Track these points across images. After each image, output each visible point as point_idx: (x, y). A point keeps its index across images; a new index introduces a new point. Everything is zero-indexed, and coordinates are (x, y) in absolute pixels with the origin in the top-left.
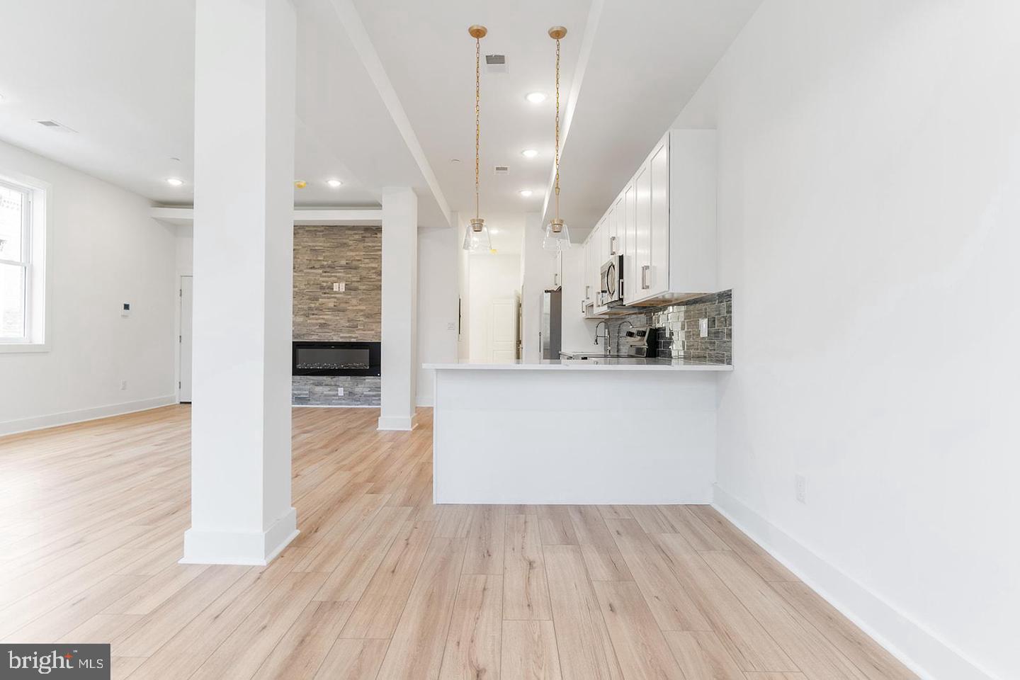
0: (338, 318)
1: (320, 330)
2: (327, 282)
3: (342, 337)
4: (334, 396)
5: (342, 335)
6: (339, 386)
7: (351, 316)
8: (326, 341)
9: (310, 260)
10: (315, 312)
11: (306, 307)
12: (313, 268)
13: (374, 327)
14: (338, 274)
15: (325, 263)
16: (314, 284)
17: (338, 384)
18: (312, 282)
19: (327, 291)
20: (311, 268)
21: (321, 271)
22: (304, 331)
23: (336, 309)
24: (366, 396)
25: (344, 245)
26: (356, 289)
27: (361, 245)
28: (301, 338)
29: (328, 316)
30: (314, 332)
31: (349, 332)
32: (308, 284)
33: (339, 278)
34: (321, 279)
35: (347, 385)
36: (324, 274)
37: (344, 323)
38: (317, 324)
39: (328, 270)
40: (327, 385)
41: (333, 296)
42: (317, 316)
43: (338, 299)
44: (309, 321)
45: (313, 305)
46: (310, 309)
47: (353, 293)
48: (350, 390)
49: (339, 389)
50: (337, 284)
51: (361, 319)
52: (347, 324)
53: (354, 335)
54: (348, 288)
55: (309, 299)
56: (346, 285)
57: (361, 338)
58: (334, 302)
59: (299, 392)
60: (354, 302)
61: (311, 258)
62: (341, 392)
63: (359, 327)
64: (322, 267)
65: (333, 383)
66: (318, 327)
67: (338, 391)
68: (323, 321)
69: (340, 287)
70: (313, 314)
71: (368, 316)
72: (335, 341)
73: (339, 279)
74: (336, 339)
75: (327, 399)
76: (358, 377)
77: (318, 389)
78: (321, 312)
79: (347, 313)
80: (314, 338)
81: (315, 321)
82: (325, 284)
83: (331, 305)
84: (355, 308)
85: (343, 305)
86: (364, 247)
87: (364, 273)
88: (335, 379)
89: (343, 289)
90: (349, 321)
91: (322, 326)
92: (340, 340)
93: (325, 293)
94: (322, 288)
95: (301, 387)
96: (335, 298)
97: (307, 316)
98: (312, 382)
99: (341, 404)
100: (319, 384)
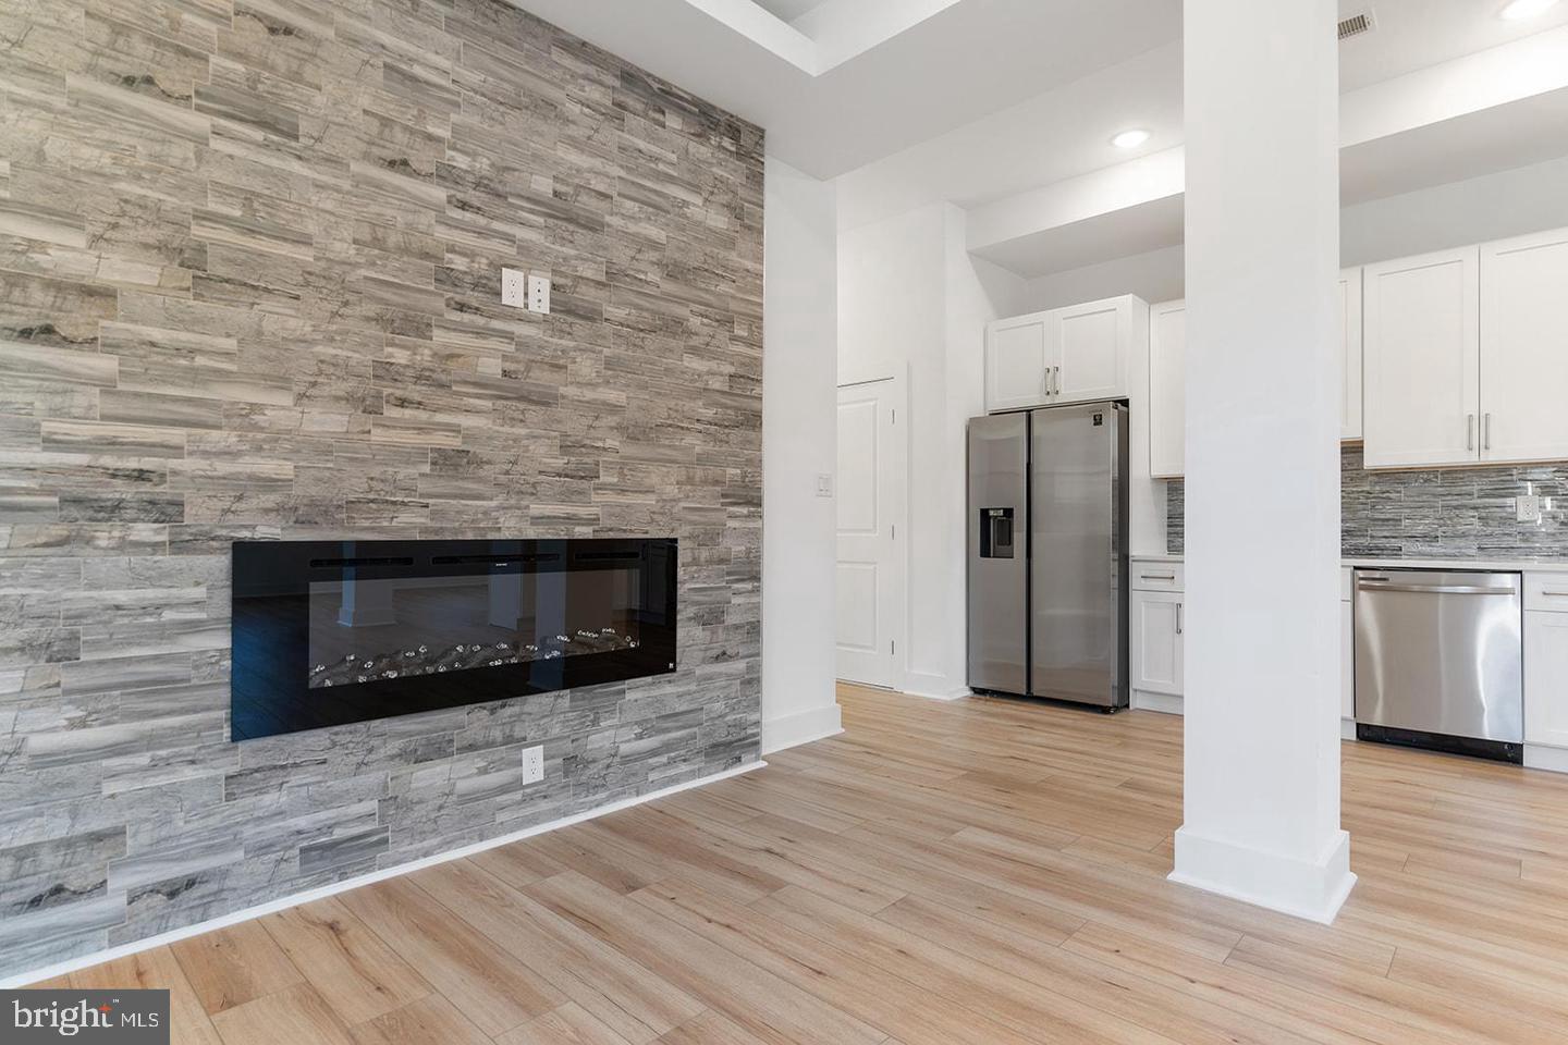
0: (521, 431)
1: (442, 486)
2: (471, 255)
3: (536, 520)
4: (504, 789)
5: (537, 509)
6: (522, 742)
7: (575, 426)
8: (470, 536)
9: (386, 122)
10: (414, 392)
11: (361, 359)
12: (399, 165)
13: (654, 480)
14: (520, 233)
15: (462, 162)
16: (405, 250)
17: (518, 733)
18: (393, 239)
19: (473, 297)
20: (392, 164)
21: (439, 194)
22: (354, 484)
23: (513, 392)
24: (628, 759)
25: (546, 108)
26: (591, 315)
27: (610, 135)
28: (334, 523)
29: (478, 421)
30: (409, 490)
31: (566, 496)
32: (377, 242)
33: (524, 249)
34: (442, 234)
35: (556, 731)
36: (457, 214)
37: (545, 455)
38: (421, 453)
39: (474, 197)
40: (472, 747)
41: (496, 324)
42: (423, 415)
43: (522, 345)
44: (378, 435)
45: (401, 357)
46: (385, 371)
47: (581, 328)
48: (568, 747)
49: (527, 753)
50: (519, 275)
51: (609, 443)
52: (560, 463)
53: (582, 511)
54: (566, 306)
55: (378, 319)
56: (554, 287)
57: (608, 523)
58: (505, 357)
59: (324, 816)
60: (586, 367)
61: (390, 110)
62: (533, 764)
63: (604, 478)
64: (445, 175)
65: (497, 734)
66: (427, 469)
67: (519, 763)
68: (452, 442)
69: (525, 290)
70: (402, 403)
71: (634, 433)
72: (506, 535)
73: (527, 258)
74: (512, 527)
75: (472, 812)
76: (599, 689)
77: (431, 776)
78: (443, 399)
79: (559, 412)
80: (409, 524)
81: (411, 439)
82: (460, 263)
83: (491, 367)
84: (589, 395)
85: (542, 377)
86: (622, 149)
87: (622, 255)
88: (508, 711)
89: (540, 304)
90: (565, 449)
91: (450, 462)
92: (531, 533)
93: (461, 307)
94: (446, 277)
95: (337, 785)
96: (508, 336)
97: (370, 407)
98: (394, 746)
99: (533, 820)
100: (437, 750)
